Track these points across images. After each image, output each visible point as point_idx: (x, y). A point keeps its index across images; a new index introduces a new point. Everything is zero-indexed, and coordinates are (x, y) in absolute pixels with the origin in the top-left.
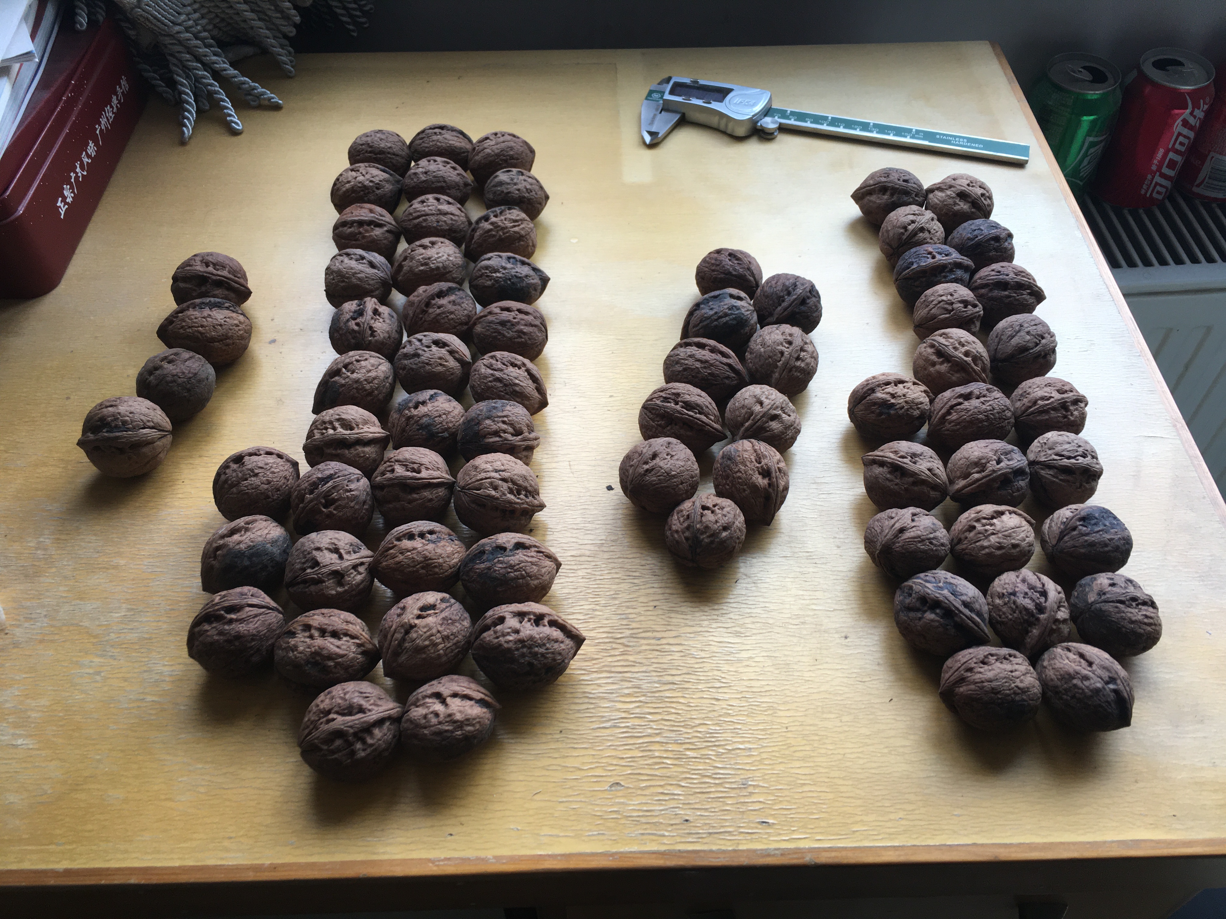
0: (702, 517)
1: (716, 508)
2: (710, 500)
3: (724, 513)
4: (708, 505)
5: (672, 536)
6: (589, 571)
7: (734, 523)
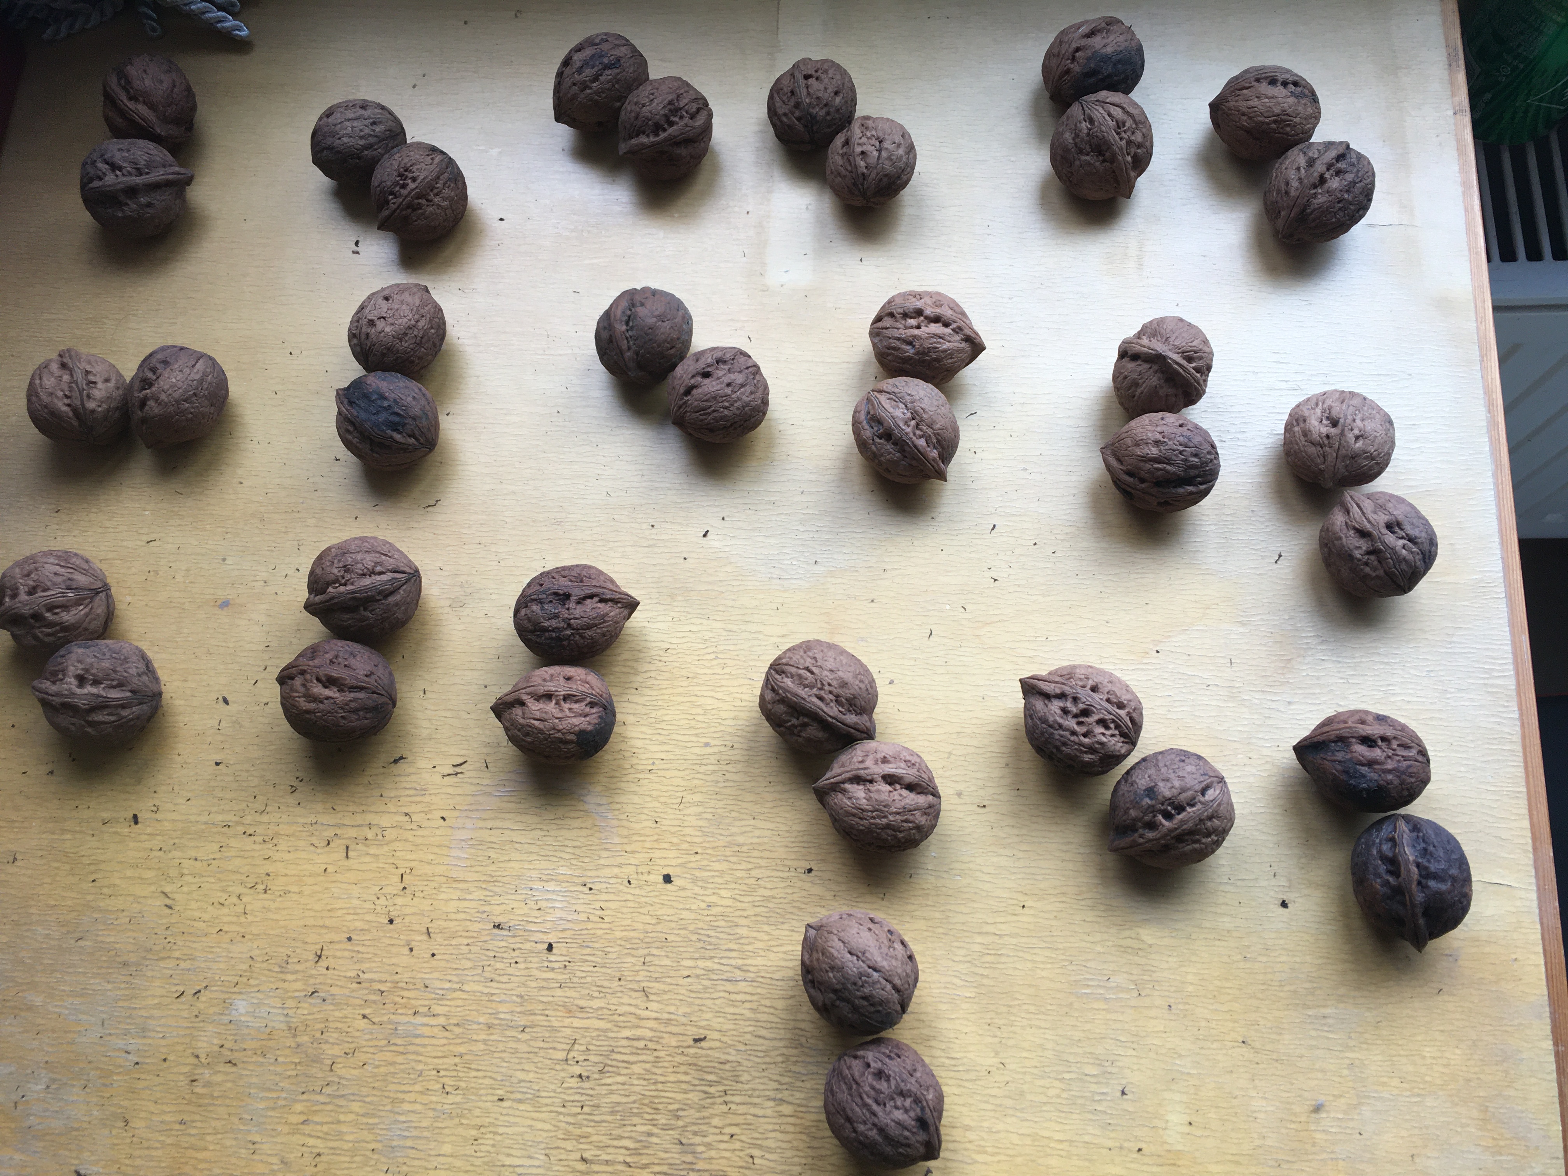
0: (807, 88)
1: (819, 73)
2: (809, 67)
3: (830, 76)
4: (810, 73)
5: (781, 121)
6: (648, 1066)
7: (843, 84)
